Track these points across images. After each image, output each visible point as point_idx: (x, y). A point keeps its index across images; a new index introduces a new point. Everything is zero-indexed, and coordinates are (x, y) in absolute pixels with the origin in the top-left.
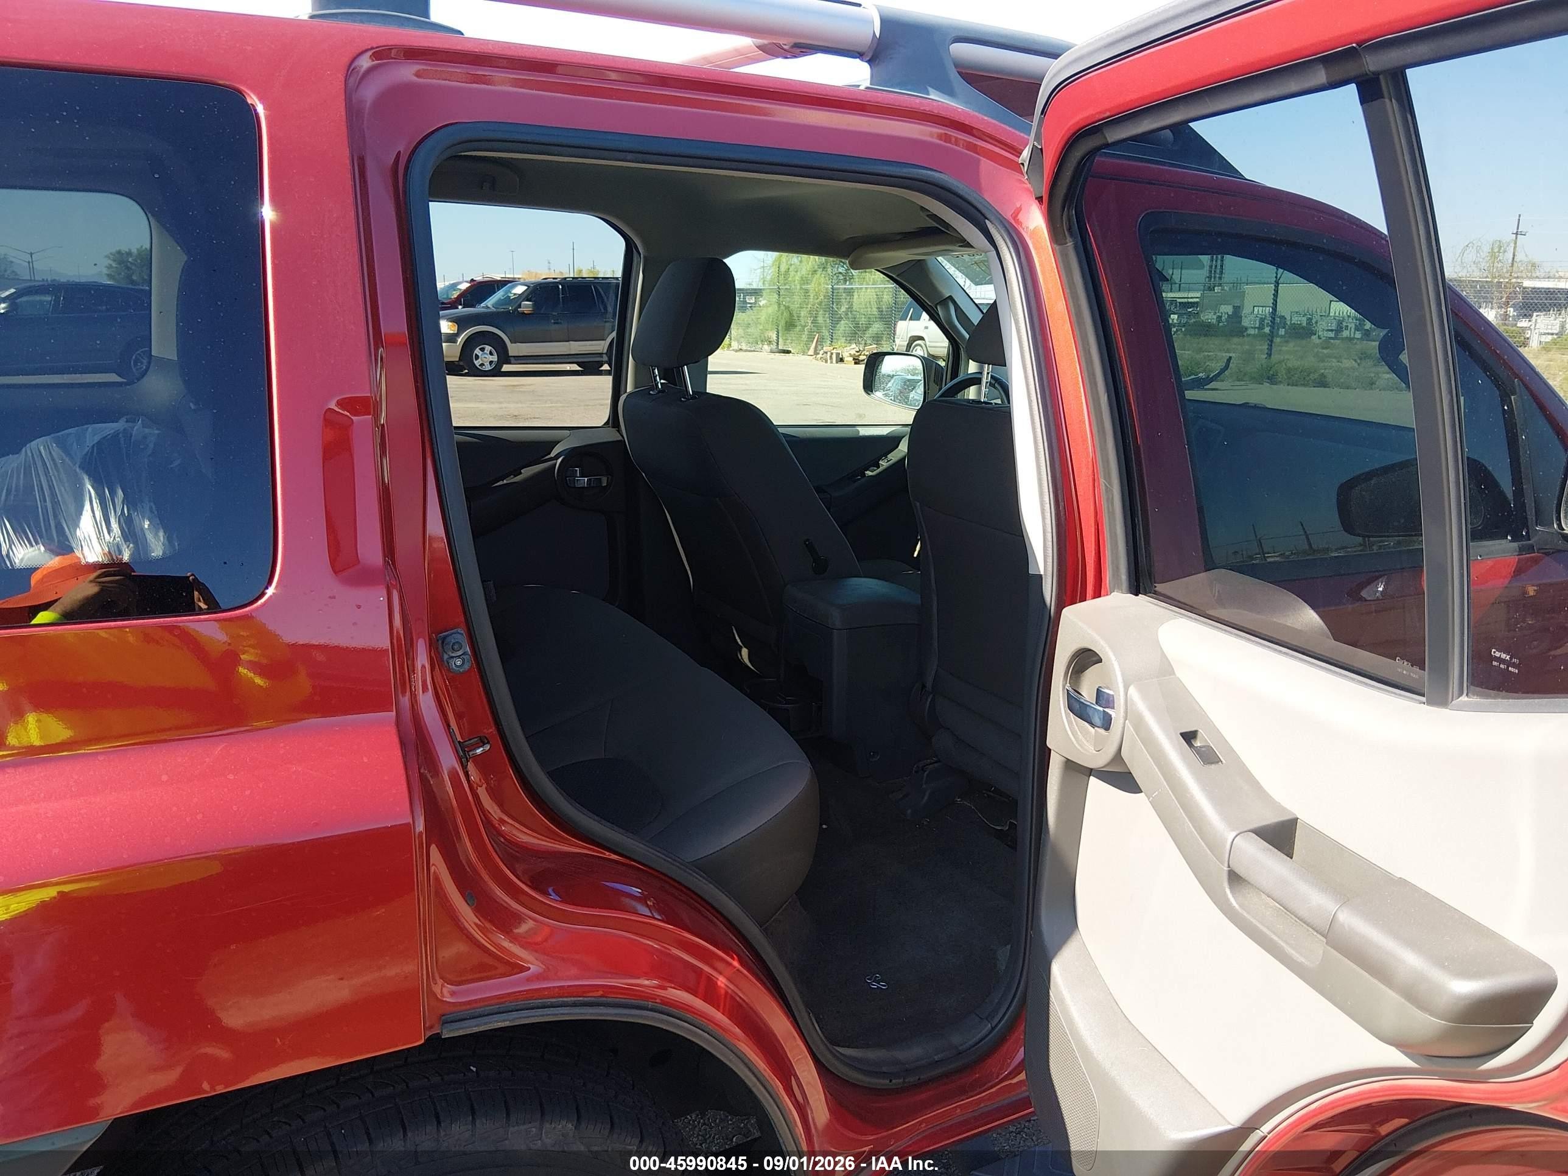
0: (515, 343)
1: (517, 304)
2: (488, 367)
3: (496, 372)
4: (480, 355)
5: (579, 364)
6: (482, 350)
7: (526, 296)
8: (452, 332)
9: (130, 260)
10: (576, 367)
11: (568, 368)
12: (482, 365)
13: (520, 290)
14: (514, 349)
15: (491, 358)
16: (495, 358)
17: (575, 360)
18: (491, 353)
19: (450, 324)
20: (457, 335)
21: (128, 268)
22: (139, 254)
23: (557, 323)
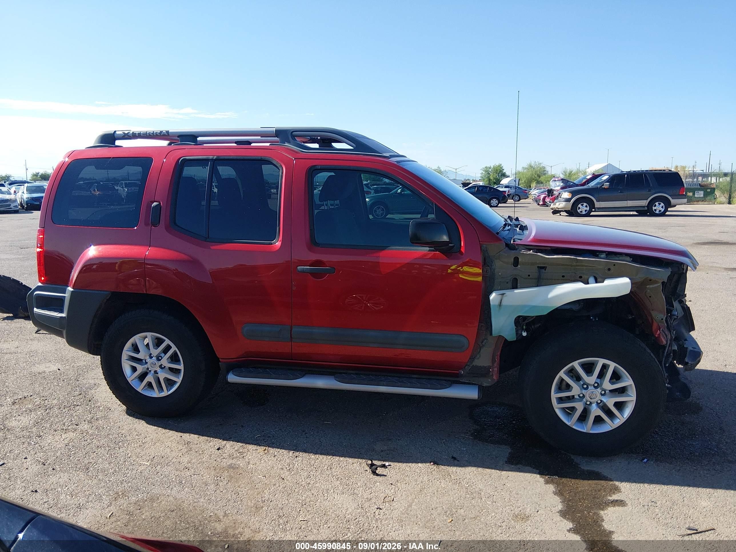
0: (599, 202)
1: (602, 184)
2: (584, 213)
3: (588, 215)
4: (580, 207)
5: (637, 211)
6: (582, 205)
7: (607, 181)
8: (569, 197)
9: (490, 170)
10: (635, 213)
11: (631, 214)
12: (581, 212)
13: (605, 177)
14: (597, 204)
15: (586, 209)
16: (588, 209)
17: (635, 209)
18: (586, 206)
19: (569, 194)
20: (571, 199)
21: (488, 173)
22: (494, 168)
23: (622, 192)
